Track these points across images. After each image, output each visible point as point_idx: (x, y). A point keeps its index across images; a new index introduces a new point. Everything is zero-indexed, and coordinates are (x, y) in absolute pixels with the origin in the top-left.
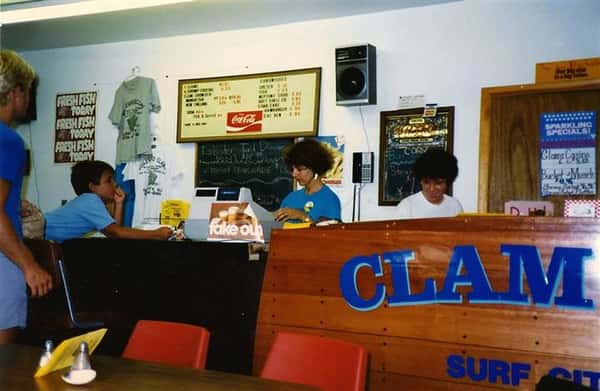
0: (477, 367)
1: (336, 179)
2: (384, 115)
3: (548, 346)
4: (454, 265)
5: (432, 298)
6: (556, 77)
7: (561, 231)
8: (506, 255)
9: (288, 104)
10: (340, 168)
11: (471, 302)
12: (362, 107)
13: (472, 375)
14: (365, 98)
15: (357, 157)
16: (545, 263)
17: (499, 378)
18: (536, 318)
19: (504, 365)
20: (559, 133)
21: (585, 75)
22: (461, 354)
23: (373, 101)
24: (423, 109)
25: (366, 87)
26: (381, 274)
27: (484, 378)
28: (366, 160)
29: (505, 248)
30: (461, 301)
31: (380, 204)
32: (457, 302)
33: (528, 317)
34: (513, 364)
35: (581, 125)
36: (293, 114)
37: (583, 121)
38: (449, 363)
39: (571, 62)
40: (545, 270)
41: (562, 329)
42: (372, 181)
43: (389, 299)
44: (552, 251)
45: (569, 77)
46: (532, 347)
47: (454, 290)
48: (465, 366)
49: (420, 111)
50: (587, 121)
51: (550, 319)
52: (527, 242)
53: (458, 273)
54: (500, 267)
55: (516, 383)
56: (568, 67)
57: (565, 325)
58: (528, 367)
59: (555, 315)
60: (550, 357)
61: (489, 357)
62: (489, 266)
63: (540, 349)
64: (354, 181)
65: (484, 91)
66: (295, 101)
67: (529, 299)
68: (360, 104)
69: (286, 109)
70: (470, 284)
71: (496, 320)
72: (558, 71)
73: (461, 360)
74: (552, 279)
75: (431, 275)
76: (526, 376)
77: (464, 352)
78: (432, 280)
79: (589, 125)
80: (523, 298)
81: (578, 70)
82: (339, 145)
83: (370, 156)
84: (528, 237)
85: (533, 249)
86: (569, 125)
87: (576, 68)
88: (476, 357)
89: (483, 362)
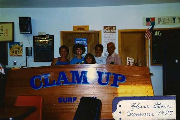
0: (65, 100)
1: (20, 55)
2: (34, 37)
3: (80, 93)
4: (60, 76)
5: (55, 85)
6: (78, 30)
7: (83, 67)
8: (72, 73)
9: (3, 32)
10: (22, 51)
11: (64, 85)
12: (28, 34)
13: (64, 102)
14: (29, 32)
15: (27, 48)
16: (80, 74)
17: (70, 101)
18: (78, 87)
19: (71, 98)
20: (79, 43)
21: (84, 29)
22: (61, 97)
23: (31, 33)
24: (45, 35)
25: (29, 29)
26: (41, 80)
27: (66, 102)
28: (29, 49)
29: (71, 72)
30: (61, 85)
31: (34, 62)
32: (60, 85)
33: (76, 87)
34: (73, 98)
35: (84, 41)
36: (5, 35)
37: (84, 40)
38: (59, 99)
39: (81, 26)
40: (80, 76)
41: (83, 89)
42: (32, 55)
43: (44, 86)
44: (81, 72)
45: (81, 30)
46: (77, 93)
47: (60, 82)
48: (62, 100)
49: (45, 36)
50: (85, 40)
51: (81, 87)
52: (76, 70)
53: (61, 78)
54: (70, 76)
55: (74, 102)
56: (80, 27)
57: (84, 88)
58: (76, 98)
59: (82, 86)
60: (81, 95)
61: (68, 97)
62: (68, 76)
63: (79, 94)
64: (26, 55)
65: (61, 31)
66: (6, 31)
67: (77, 83)
68: (27, 33)
69: (3, 34)
70: (63, 81)
71: (69, 88)
72: (78, 28)
73: (61, 98)
74: (81, 78)
75: (54, 79)
76: (76, 100)
77: (62, 96)
78: (55, 80)
79: (85, 41)
80: (75, 83)
81: (83, 28)
82: (21, 45)
83: (31, 48)
84: (76, 69)
85: (77, 71)
86: (81, 41)
87: (82, 28)
88: (65, 97)
89: (66, 98)
